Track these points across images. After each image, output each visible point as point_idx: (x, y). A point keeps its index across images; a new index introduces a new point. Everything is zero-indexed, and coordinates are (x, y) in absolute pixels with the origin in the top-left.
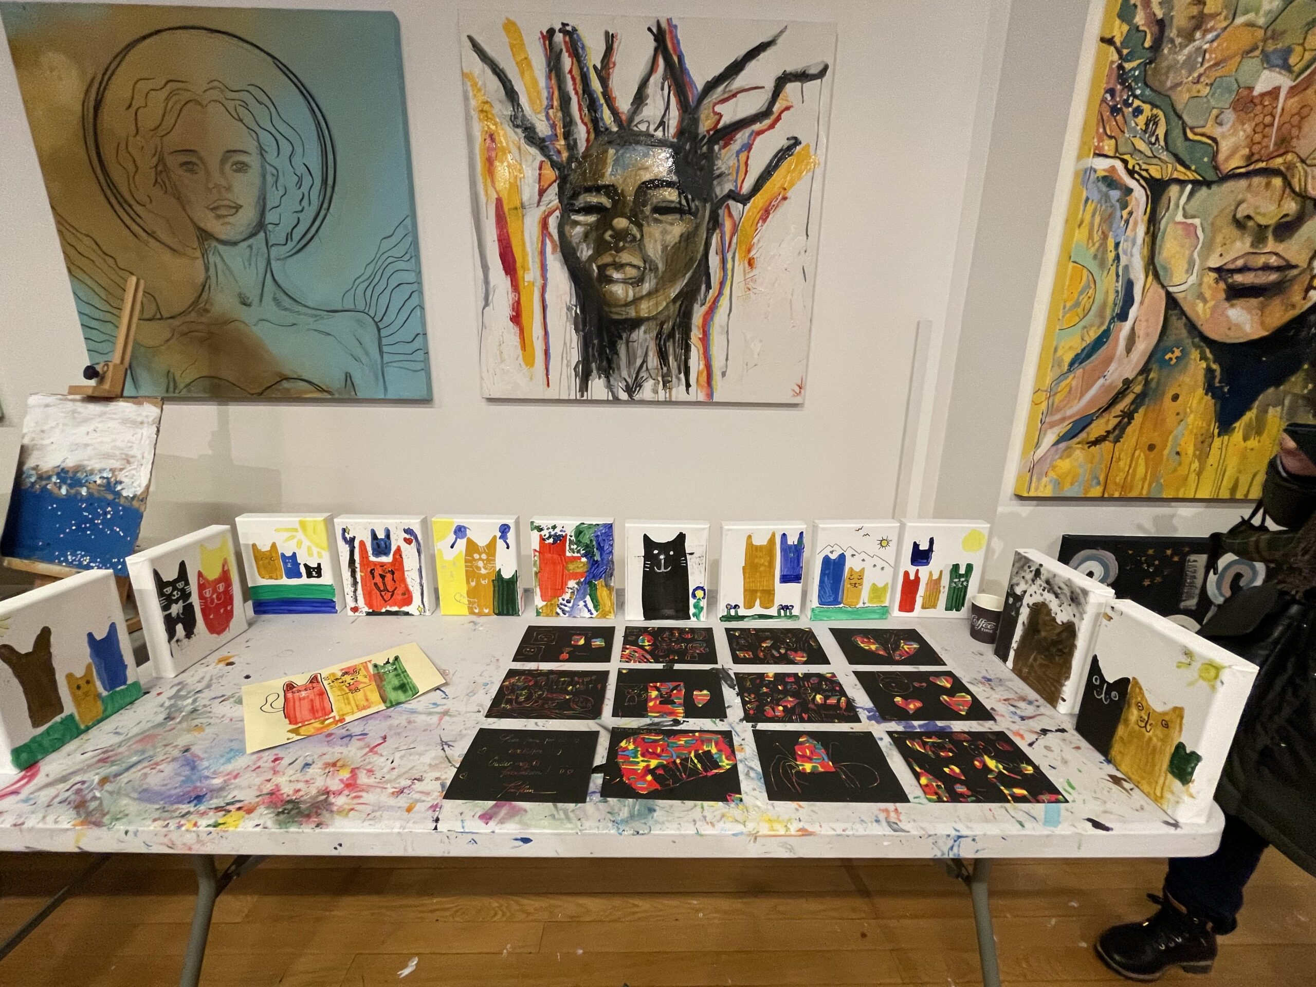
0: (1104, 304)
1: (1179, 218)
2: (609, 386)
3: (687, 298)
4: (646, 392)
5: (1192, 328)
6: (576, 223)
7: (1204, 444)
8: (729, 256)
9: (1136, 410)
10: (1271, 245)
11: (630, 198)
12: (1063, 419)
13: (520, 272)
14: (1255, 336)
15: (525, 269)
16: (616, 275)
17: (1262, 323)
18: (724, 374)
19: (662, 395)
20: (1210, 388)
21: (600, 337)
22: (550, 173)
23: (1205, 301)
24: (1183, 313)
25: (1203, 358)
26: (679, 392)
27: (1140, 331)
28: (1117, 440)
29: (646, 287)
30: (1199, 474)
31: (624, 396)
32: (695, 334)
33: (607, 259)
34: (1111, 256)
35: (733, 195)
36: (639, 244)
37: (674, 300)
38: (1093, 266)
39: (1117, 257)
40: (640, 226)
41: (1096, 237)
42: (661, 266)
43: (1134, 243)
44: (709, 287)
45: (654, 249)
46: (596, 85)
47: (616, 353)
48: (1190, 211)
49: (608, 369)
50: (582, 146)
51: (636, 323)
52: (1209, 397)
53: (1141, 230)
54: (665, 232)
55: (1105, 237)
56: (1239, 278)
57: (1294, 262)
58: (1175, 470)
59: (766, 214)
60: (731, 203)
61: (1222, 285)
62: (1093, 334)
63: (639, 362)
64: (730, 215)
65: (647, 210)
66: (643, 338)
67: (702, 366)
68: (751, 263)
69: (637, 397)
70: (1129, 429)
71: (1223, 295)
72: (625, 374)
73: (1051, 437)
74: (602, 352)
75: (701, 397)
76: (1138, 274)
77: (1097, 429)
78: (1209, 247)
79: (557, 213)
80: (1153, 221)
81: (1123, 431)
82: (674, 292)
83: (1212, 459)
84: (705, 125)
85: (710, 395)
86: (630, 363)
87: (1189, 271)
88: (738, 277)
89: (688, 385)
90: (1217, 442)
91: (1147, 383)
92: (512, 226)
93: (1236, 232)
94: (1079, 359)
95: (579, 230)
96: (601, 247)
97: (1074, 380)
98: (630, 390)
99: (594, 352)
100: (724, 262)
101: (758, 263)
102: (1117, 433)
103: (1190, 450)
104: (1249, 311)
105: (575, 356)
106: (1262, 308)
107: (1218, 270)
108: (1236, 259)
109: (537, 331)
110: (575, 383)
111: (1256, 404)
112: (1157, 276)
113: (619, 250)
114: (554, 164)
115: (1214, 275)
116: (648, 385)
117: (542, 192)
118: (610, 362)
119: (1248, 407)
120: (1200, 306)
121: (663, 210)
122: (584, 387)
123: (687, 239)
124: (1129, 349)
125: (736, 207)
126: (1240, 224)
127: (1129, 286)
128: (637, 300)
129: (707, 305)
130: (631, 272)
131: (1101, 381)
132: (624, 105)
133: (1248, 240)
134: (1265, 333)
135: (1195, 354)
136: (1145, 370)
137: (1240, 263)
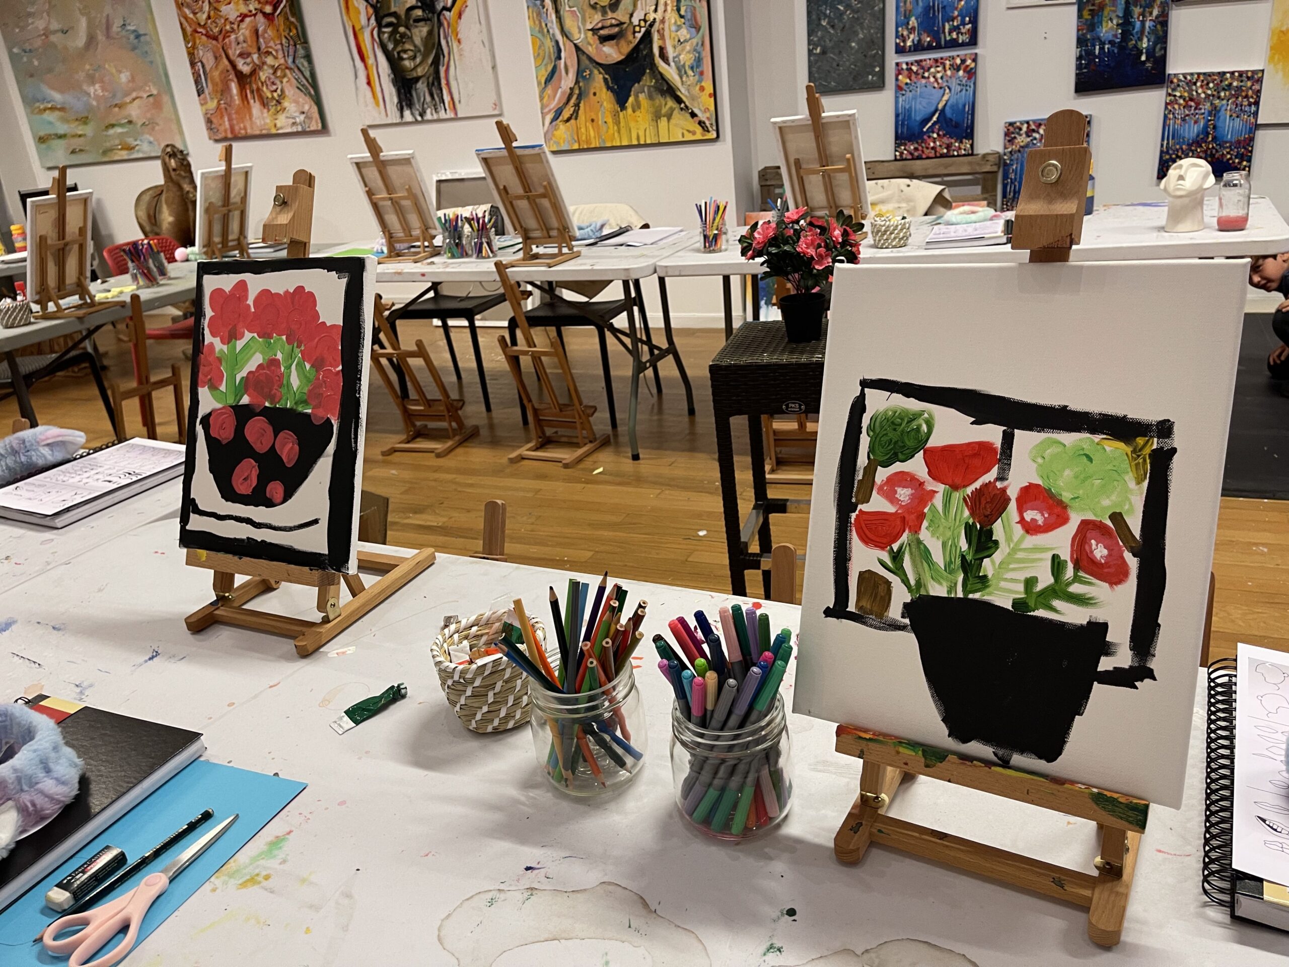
0: (550, 52)
1: (567, 9)
2: (412, 114)
3: (436, 63)
4: (428, 116)
5: (590, 59)
6: (384, 33)
7: (616, 116)
8: (449, 39)
9: (579, 103)
10: (610, 15)
11: (403, 17)
12: (550, 111)
13: (366, 59)
14: (619, 59)
15: (368, 58)
16: (405, 56)
17: (620, 52)
18: (460, 102)
19: (435, 117)
20: (608, 88)
21: (404, 88)
22: (371, 11)
23: (591, 45)
24: (584, 53)
25: (600, 73)
26: (442, 115)
27: (569, 64)
28: (576, 119)
29: (418, 60)
30: (619, 132)
31: (419, 118)
32: (443, 82)
33: (399, 49)
34: (545, 30)
35: (445, 8)
36: (411, 38)
37: (431, 65)
38: (539, 35)
39: (548, 31)
40: (409, 30)
41: (537, 22)
42: (422, 49)
43: (552, 22)
44: (444, 57)
45: (418, 41)
47: (411, 95)
48: (571, 4)
49: (410, 106)
51: (417, 79)
52: (609, 93)
53: (554, 16)
54: (420, 31)
55: (540, 23)
56: (602, 32)
57: (623, 21)
58: (607, 132)
59: (460, 16)
60: (445, 12)
61: (596, 37)
62: (550, 68)
63: (422, 99)
64: (445, 18)
65: (411, 22)
66: (421, 86)
67: (449, 99)
68: (459, 41)
69: (425, 118)
70: (580, 112)
71: (598, 42)
73: (548, 118)
74: (406, 96)
75: (453, 116)
76: (559, 37)
77: (566, 114)
78: (584, 21)
79: (376, 29)
80: (557, 11)
81: (577, 113)
82: (430, 61)
83: (622, 124)
85: (456, 114)
86: (419, 100)
87: (580, 32)
88: (455, 49)
89: (445, 110)
90: (621, 114)
91: (580, 88)
92: (360, 38)
93: (593, 11)
94: (549, 80)
95: (386, 35)
96: (396, 43)
97: (549, 91)
99: (403, 96)
100: (447, 42)
101: (463, 41)
102: (575, 115)
103: (610, 120)
104: (612, 46)
105: (396, 100)
106: (617, 45)
107: (592, 30)
108: (597, 24)
109: (378, 89)
110: (398, 114)
111: (632, 93)
112: (567, 37)
113: (404, 43)
114: (372, 6)
115: (591, 33)
117: (369, 19)
118: (410, 100)
119: (628, 96)
120: (590, 48)
121: (417, 20)
122: (402, 116)
123: (430, 33)
124: (567, 73)
125: (447, 13)
126: (594, 7)
127: (557, 42)
128: (416, 67)
129: (445, 66)
130: (411, 53)
131: (560, 90)
133: (600, 14)
134: (623, 57)
135: (596, 72)
136: (577, 82)
137: (600, 25)
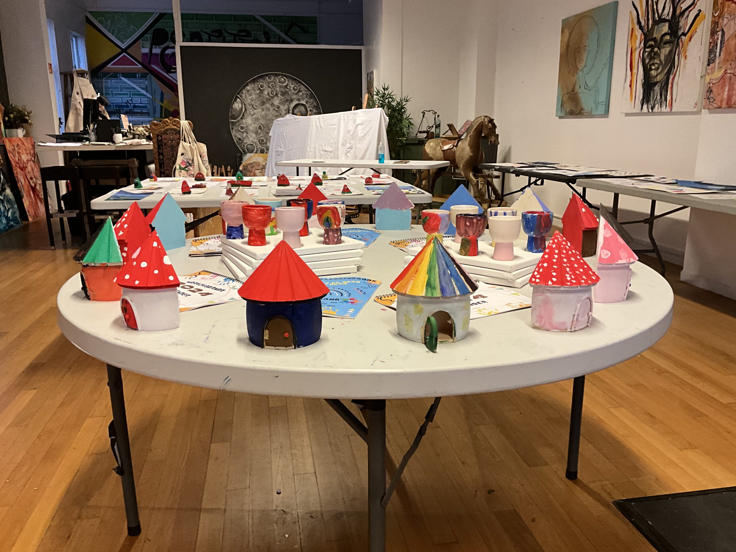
3: (669, 73)
8: (680, 56)
15: (634, 69)
16: (653, 68)
19: (659, 111)
21: (647, 89)
22: (643, 37)
29: (659, 70)
31: (650, 110)
32: (670, 86)
33: (652, 62)
35: (683, 34)
36: (659, 55)
37: (665, 74)
40: (660, 50)
42: (663, 63)
44: (674, 68)
45: (662, 57)
46: (655, 7)
47: (650, 95)
49: (648, 102)
50: (650, 27)
51: (656, 83)
59: (690, 39)
64: (682, 41)
65: (662, 44)
66: (657, 88)
67: (670, 98)
68: (686, 58)
69: (654, 111)
72: (651, 102)
74: (647, 95)
75: (669, 111)
79: (643, 50)
82: (666, 71)
84: (678, 12)
86: (653, 98)
88: (682, 63)
89: (666, 106)
92: (633, 55)
95: (647, 54)
96: (651, 59)
98: (652, 109)
99: (645, 95)
101: (688, 58)
105: (641, 97)
109: (634, 89)
110: (640, 107)
113: (654, 59)
114: (644, 34)
116: (656, 106)
118: (649, 98)
121: (666, 43)
122: (642, 109)
123: (670, 51)
128: (657, 76)
129: (673, 74)
130: (657, 66)
132: (660, 11)
